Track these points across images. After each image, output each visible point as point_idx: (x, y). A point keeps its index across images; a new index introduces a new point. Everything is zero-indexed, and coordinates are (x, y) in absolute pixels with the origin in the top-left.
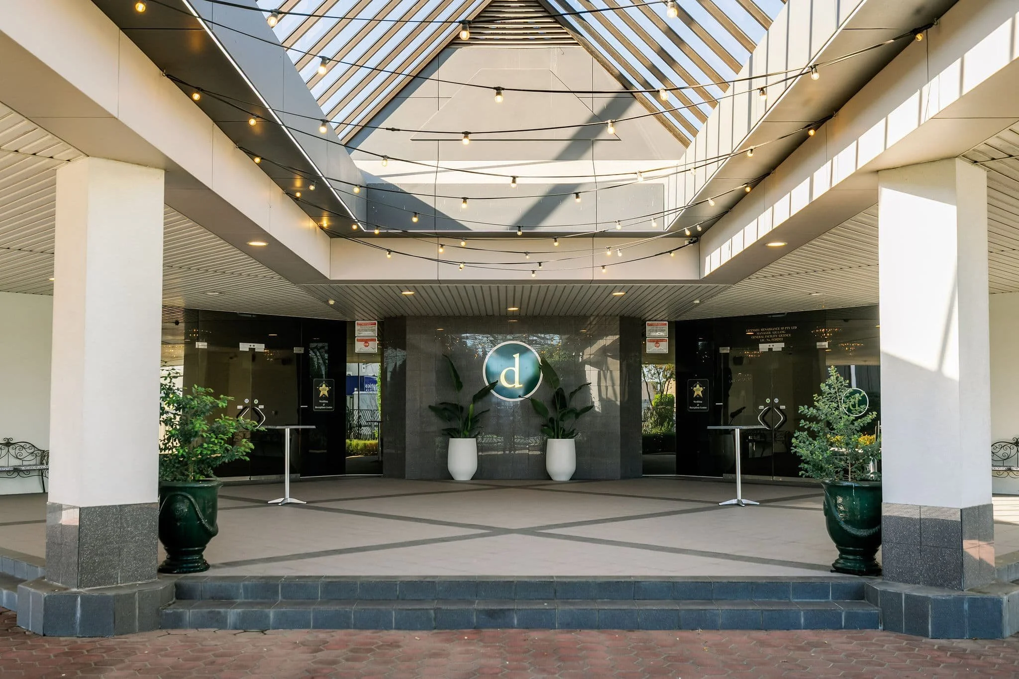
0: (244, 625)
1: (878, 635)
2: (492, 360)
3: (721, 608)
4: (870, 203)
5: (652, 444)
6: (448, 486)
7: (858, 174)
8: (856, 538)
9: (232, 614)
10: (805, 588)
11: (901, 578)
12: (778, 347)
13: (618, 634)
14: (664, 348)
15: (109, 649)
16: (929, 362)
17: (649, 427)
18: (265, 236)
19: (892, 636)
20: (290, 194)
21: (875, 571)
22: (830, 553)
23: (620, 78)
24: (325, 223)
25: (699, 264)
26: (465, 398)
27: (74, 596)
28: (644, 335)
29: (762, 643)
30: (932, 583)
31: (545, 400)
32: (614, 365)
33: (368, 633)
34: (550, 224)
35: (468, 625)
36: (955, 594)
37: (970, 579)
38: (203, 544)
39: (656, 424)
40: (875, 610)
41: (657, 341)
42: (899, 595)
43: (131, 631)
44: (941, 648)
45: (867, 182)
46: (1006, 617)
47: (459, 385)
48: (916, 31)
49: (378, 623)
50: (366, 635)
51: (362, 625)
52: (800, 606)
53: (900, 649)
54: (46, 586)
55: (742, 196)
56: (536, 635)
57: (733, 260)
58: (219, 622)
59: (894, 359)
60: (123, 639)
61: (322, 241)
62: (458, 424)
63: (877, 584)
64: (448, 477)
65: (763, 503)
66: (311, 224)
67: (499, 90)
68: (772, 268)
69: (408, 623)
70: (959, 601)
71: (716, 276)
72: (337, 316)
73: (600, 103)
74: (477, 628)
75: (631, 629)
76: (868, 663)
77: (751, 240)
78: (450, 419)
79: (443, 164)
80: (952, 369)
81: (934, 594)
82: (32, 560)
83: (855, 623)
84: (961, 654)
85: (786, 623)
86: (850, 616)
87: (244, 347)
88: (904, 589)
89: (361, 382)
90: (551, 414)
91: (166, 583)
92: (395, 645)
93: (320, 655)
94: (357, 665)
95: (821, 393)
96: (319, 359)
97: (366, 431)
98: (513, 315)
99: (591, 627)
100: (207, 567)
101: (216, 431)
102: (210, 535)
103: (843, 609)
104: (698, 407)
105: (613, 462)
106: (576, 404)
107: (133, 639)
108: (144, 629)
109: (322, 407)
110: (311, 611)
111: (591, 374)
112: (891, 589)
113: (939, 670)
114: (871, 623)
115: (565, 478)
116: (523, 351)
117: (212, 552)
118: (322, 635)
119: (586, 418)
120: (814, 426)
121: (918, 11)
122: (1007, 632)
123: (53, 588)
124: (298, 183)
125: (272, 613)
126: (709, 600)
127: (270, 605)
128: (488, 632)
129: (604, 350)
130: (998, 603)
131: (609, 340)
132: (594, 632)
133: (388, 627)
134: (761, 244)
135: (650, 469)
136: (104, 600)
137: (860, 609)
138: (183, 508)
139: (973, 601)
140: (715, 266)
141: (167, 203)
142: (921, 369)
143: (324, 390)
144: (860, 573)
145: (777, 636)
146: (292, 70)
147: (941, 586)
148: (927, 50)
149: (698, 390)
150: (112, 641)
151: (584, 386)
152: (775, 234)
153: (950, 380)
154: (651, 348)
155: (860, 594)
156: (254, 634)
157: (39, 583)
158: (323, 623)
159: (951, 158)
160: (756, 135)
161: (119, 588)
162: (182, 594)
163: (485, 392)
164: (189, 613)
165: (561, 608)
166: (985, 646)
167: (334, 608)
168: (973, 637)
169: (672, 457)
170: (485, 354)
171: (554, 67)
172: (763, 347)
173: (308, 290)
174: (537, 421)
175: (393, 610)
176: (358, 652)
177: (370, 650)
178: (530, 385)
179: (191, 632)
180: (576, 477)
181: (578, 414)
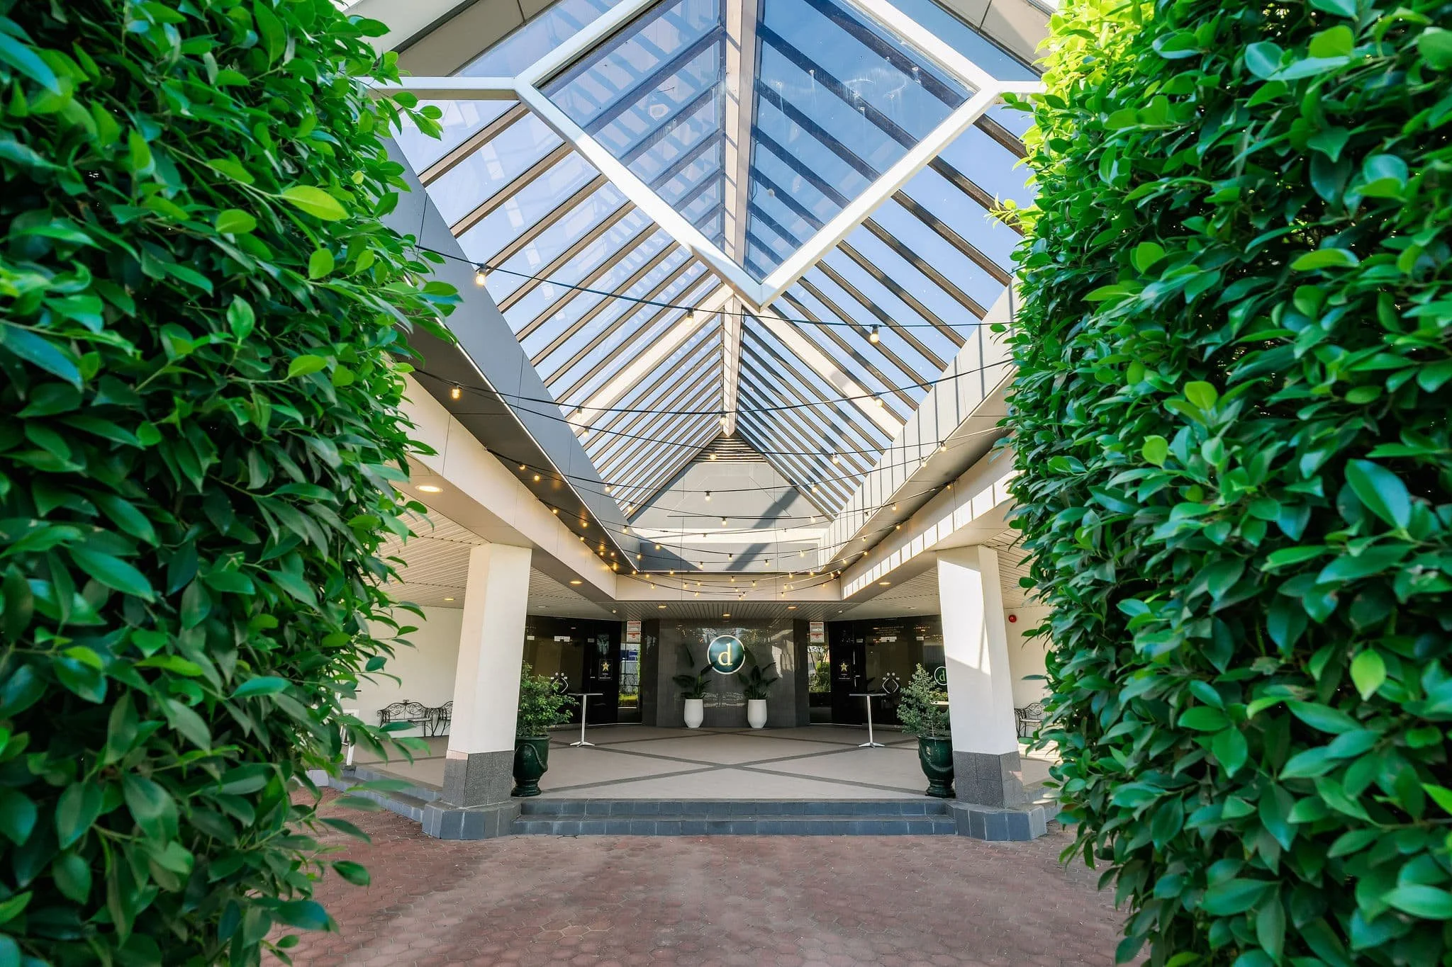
0: (563, 832)
1: (954, 838)
2: (713, 645)
3: (858, 820)
4: (933, 566)
5: (816, 699)
6: (685, 732)
7: (925, 552)
8: (938, 773)
9: (556, 824)
10: (911, 807)
11: (966, 800)
12: (893, 639)
13: (795, 837)
14: (821, 639)
15: (482, 848)
16: (975, 665)
17: (815, 687)
18: (581, 578)
19: (963, 839)
20: (597, 553)
21: (951, 795)
22: (924, 783)
23: (791, 481)
24: (615, 567)
25: (841, 592)
26: (696, 672)
27: (460, 813)
28: (808, 629)
29: (884, 844)
30: (986, 804)
31: (746, 674)
32: (790, 645)
33: (640, 837)
34: (750, 568)
35: (702, 832)
36: (1000, 810)
37: (1008, 801)
38: (538, 777)
39: (818, 685)
40: (951, 821)
41: (817, 635)
42: (966, 811)
43: (493, 836)
44: (993, 847)
45: (931, 556)
46: (1031, 826)
47: (692, 664)
48: (947, 484)
49: (646, 831)
50: (639, 839)
51: (637, 832)
52: (907, 819)
53: (967, 848)
54: (443, 805)
55: (861, 556)
56: (745, 839)
57: (861, 591)
58: (547, 830)
59: (953, 661)
60: (489, 841)
61: (612, 577)
62: (690, 690)
63: (952, 804)
64: (685, 725)
65: (887, 745)
66: (606, 567)
67: (724, 518)
68: (884, 595)
69: (666, 831)
70: (1002, 815)
71: (851, 599)
72: (618, 620)
73: (778, 495)
74: (707, 834)
75: (803, 835)
76: (948, 857)
77: (869, 581)
78: (686, 686)
79: (685, 530)
80: (986, 669)
81: (986, 810)
82: (430, 787)
83: (942, 830)
84: (1004, 851)
85: (898, 830)
86: (938, 826)
87: (557, 639)
88: (969, 807)
89: (627, 655)
90: (750, 683)
91: (515, 804)
92: (657, 846)
93: (613, 853)
94: (635, 859)
95: (913, 680)
96: (603, 647)
97: (629, 689)
98: (726, 619)
99: (779, 834)
100: (539, 792)
101: (550, 704)
102: (544, 770)
103: (933, 820)
104: (844, 678)
105: (791, 713)
106: (766, 676)
107: (497, 841)
108: (502, 834)
109: (604, 677)
110: (605, 822)
111: (776, 653)
112: (960, 807)
113: (990, 861)
114: (950, 830)
115: (760, 726)
116: (731, 640)
117: (544, 782)
118: (612, 839)
119: (773, 685)
120: (910, 701)
121: (947, 474)
122: (1033, 835)
123: (448, 807)
124: (602, 547)
125: (581, 824)
126: (850, 815)
127: (580, 818)
128: (715, 837)
129: (784, 637)
130: (1025, 817)
131: (786, 632)
132: (780, 837)
133: (652, 833)
134: (876, 583)
135: (816, 719)
136: (478, 814)
137: (944, 821)
138: (528, 753)
139: (1010, 815)
140: (850, 594)
141: (532, 565)
142: (968, 667)
143: (606, 666)
144: (943, 797)
145: (893, 839)
146: (616, 507)
147: (991, 805)
148: (954, 493)
149: (844, 667)
150: (483, 843)
151: (772, 664)
152: (882, 579)
153: (985, 675)
154: (813, 639)
155: (943, 811)
156: (569, 839)
157: (438, 803)
158: (613, 831)
159: (976, 545)
160: (867, 527)
161: (488, 807)
162: (525, 810)
163: (709, 668)
164: (530, 824)
165: (760, 820)
166: (1018, 845)
167: (617, 821)
168: (1013, 840)
169: (828, 709)
170: (709, 643)
171: (751, 474)
172: (883, 639)
173: (602, 606)
174: (742, 688)
175: (656, 822)
176: (635, 851)
177: (642, 850)
178: (736, 663)
179: (530, 837)
180: (768, 726)
181: (768, 683)
